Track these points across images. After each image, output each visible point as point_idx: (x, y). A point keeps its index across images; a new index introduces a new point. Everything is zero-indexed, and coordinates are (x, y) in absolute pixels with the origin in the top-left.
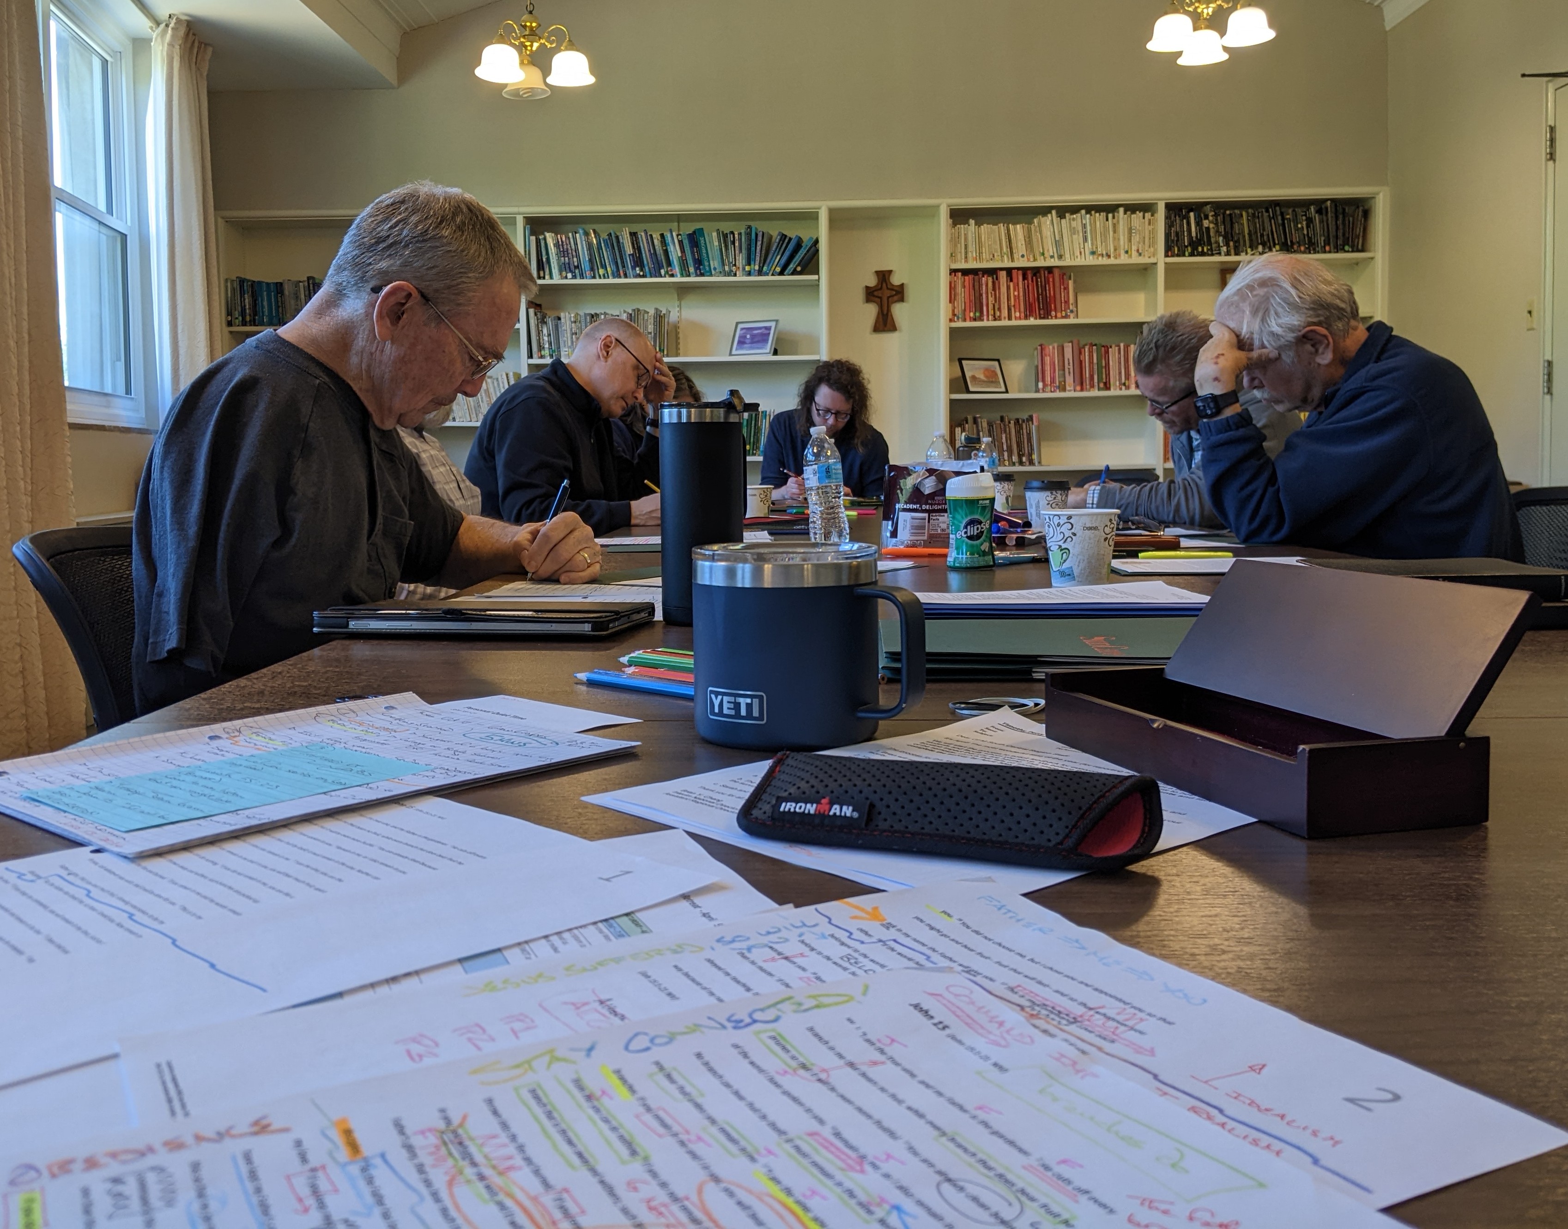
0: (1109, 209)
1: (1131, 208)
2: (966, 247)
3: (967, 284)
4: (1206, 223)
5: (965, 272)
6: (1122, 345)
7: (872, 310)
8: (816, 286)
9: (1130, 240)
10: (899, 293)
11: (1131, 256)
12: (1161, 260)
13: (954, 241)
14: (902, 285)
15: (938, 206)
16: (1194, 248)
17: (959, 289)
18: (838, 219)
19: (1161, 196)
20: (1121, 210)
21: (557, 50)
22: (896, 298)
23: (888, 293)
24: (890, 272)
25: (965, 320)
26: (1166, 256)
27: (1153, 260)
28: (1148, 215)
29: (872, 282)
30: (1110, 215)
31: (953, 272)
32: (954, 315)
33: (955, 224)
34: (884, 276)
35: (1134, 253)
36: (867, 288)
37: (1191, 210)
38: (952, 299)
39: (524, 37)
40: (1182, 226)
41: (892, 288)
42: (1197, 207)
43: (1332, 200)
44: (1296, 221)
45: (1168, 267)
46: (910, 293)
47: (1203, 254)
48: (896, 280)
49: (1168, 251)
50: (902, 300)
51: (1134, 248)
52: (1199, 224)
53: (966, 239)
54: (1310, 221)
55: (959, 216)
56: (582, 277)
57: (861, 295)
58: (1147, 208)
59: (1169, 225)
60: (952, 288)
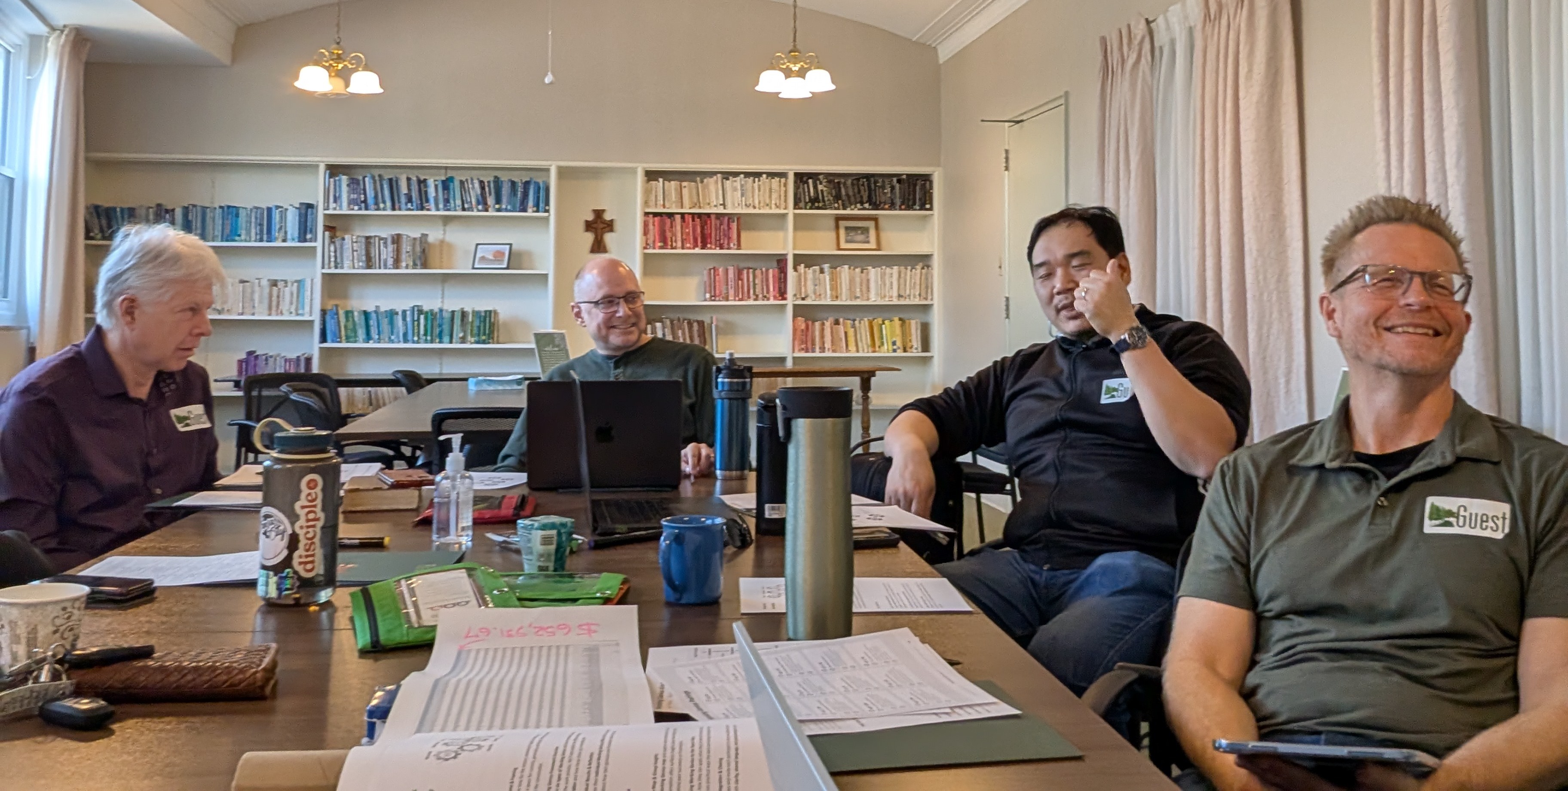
0: (758, 175)
1: (771, 175)
2: (656, 196)
3: (656, 224)
4: (820, 187)
5: (655, 215)
6: (764, 269)
7: (590, 237)
8: (547, 219)
9: (770, 197)
10: (610, 226)
11: (771, 208)
12: (791, 211)
13: (647, 192)
14: (612, 221)
15: (636, 168)
16: (813, 204)
17: (651, 227)
18: (563, 173)
19: (791, 169)
20: (764, 176)
21: (355, 70)
22: (607, 229)
23: (602, 226)
24: (603, 211)
25: (654, 248)
26: (795, 208)
27: (785, 211)
28: (783, 180)
29: (590, 217)
30: (757, 179)
31: (647, 214)
32: (647, 244)
33: (649, 180)
34: (599, 213)
35: (773, 206)
36: (587, 222)
37: (810, 178)
38: (646, 233)
39: (332, 60)
40: (804, 189)
41: (604, 222)
42: (814, 176)
43: (907, 175)
44: (883, 187)
45: (795, 215)
46: (617, 226)
47: (818, 208)
48: (607, 217)
49: (796, 206)
50: (612, 230)
51: (773, 202)
52: (815, 187)
53: (656, 192)
54: (893, 188)
55: (652, 175)
56: (367, 209)
57: (582, 226)
58: (782, 175)
59: (796, 188)
60: (646, 225)
